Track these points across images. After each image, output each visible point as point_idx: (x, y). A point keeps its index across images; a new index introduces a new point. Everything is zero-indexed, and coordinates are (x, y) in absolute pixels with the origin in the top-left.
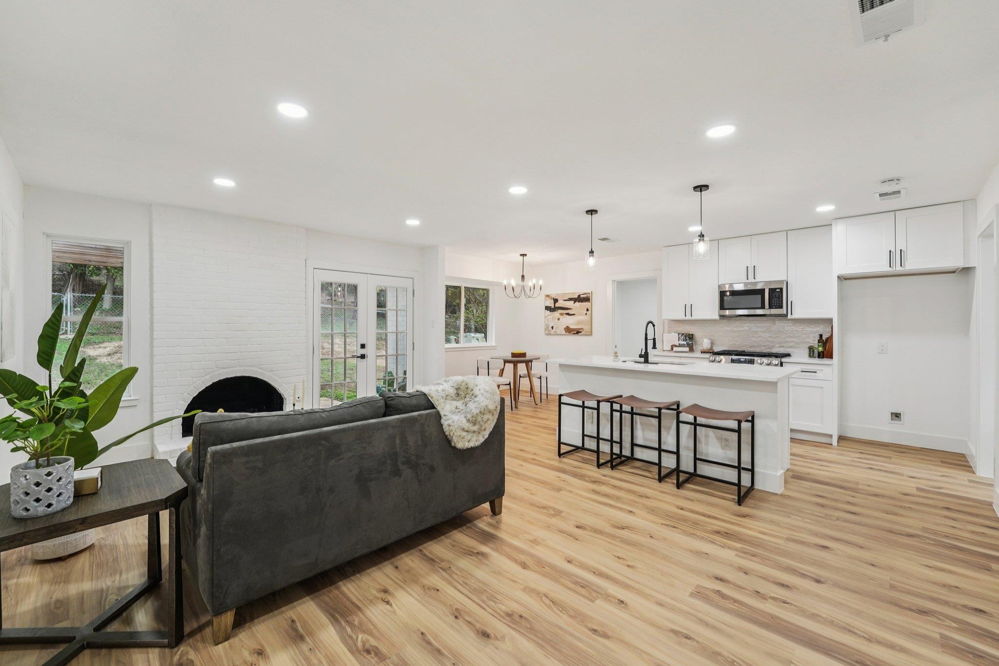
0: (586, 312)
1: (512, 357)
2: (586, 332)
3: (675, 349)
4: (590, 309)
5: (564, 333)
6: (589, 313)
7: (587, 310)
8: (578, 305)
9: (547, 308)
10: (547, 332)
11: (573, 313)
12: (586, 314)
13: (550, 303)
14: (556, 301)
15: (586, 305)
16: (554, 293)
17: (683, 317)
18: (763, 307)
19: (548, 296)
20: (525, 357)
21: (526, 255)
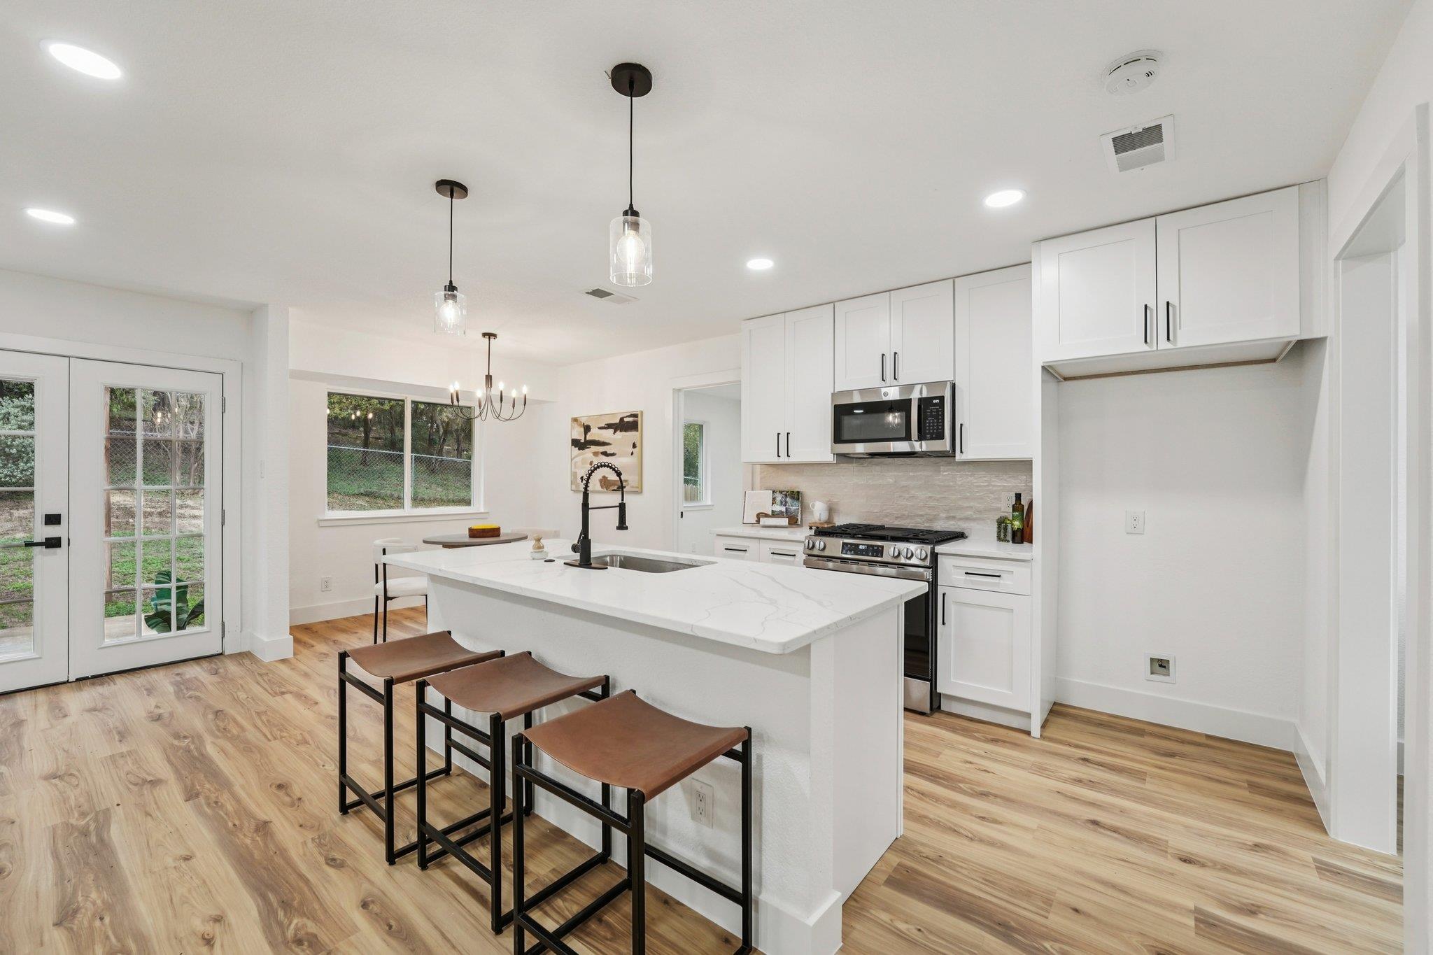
0: (631, 449)
1: (471, 536)
2: (633, 487)
3: (764, 521)
4: (638, 444)
5: (600, 489)
6: (635, 450)
7: (634, 446)
8: (621, 437)
9: (575, 443)
10: (574, 487)
11: (612, 452)
12: (632, 453)
13: (579, 434)
14: (587, 429)
15: (631, 436)
16: (584, 414)
17: (775, 460)
18: (908, 438)
19: (575, 420)
20: (499, 536)
21: (495, 336)
